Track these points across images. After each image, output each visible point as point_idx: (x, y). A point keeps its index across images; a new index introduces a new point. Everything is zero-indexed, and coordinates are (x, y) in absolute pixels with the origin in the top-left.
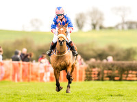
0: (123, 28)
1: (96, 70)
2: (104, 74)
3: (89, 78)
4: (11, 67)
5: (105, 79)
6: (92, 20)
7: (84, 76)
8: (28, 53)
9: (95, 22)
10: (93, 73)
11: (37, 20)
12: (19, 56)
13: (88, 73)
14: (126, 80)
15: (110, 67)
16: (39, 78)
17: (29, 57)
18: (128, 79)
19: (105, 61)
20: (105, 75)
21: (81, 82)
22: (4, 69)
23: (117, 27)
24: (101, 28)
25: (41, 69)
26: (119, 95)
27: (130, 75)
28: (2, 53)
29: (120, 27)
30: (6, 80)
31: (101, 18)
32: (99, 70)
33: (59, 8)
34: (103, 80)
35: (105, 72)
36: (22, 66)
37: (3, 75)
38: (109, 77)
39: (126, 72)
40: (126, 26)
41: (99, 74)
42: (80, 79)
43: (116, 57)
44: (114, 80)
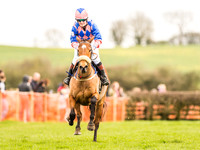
0: (181, 43)
1: (141, 105)
2: (153, 110)
3: (131, 117)
4: (17, 100)
5: (154, 117)
6: (136, 31)
7: (124, 113)
8: (43, 80)
9: (140, 33)
10: (137, 108)
11: (55, 31)
12: (28, 84)
13: (130, 108)
14: (185, 119)
15: (162, 100)
16: (58, 117)
17: (44, 85)
18: (188, 117)
19: (154, 91)
20: (155, 112)
21: (119, 123)
22: (7, 103)
23: (172, 41)
24: (149, 42)
25: (61, 103)
26: (176, 141)
27: (190, 112)
28: (3, 80)
29: (177, 41)
30: (11, 119)
31: (149, 29)
32: (146, 104)
33: (80, 10)
34: (151, 119)
35: (155, 107)
36: (33, 99)
37: (6, 112)
38: (161, 114)
39: (185, 108)
40: (185, 40)
41: (145, 111)
42: (119, 118)
43: (171, 85)
44: (168, 119)
